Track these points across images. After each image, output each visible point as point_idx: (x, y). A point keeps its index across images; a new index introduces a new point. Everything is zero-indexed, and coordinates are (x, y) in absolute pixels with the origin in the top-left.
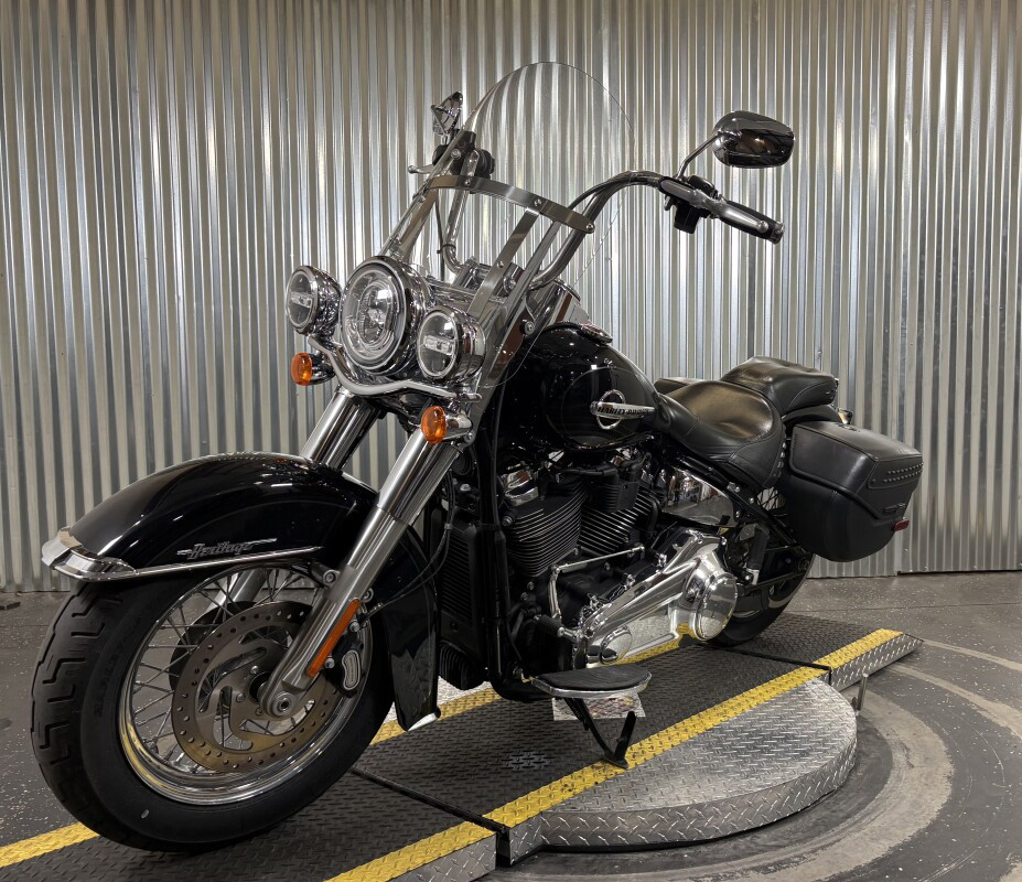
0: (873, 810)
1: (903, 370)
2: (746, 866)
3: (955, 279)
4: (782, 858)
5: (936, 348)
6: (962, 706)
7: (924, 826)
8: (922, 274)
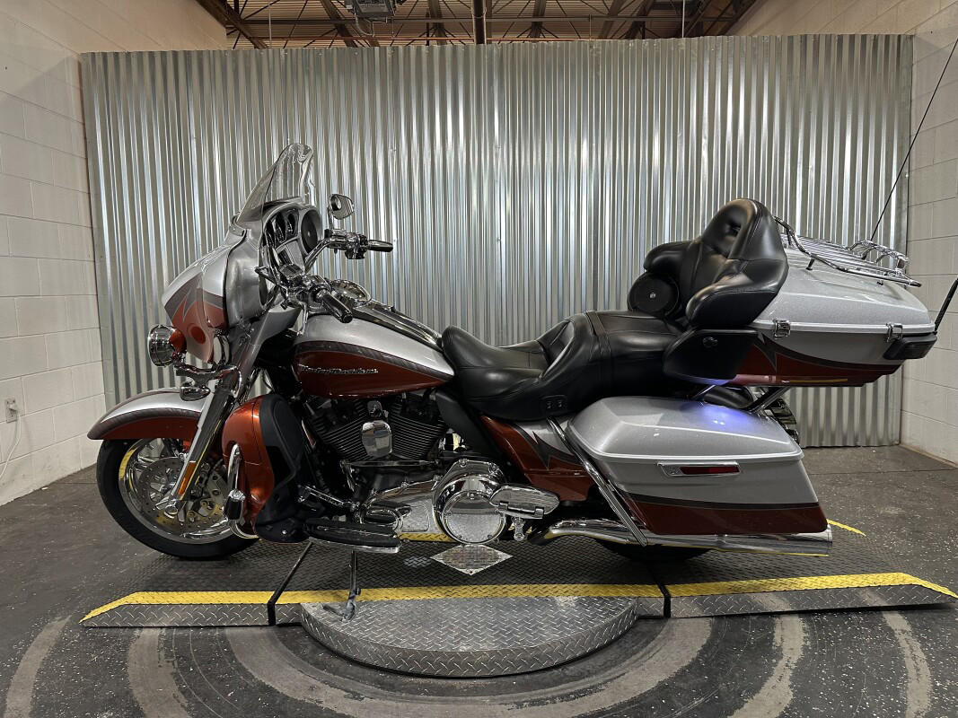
0: (652, 649)
2: (555, 694)
4: (581, 687)
7: (686, 664)
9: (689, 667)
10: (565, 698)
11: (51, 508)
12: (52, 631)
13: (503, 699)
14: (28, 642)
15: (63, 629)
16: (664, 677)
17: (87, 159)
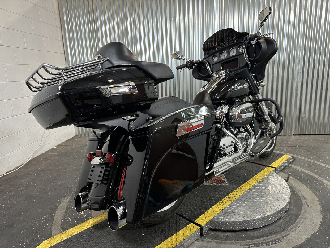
0: (299, 222)
1: (298, 80)
2: (262, 242)
3: (315, 53)
4: (273, 239)
5: (308, 73)
6: (320, 183)
7: (316, 230)
8: (305, 52)
9: (317, 232)
10: (267, 243)
11: (58, 155)
12: (64, 203)
13: (241, 243)
14: (56, 208)
15: (68, 203)
16: (308, 236)
17: (61, 28)
